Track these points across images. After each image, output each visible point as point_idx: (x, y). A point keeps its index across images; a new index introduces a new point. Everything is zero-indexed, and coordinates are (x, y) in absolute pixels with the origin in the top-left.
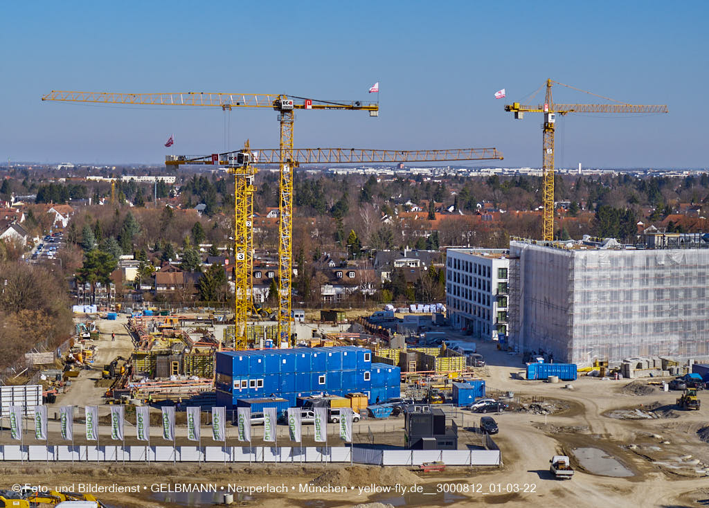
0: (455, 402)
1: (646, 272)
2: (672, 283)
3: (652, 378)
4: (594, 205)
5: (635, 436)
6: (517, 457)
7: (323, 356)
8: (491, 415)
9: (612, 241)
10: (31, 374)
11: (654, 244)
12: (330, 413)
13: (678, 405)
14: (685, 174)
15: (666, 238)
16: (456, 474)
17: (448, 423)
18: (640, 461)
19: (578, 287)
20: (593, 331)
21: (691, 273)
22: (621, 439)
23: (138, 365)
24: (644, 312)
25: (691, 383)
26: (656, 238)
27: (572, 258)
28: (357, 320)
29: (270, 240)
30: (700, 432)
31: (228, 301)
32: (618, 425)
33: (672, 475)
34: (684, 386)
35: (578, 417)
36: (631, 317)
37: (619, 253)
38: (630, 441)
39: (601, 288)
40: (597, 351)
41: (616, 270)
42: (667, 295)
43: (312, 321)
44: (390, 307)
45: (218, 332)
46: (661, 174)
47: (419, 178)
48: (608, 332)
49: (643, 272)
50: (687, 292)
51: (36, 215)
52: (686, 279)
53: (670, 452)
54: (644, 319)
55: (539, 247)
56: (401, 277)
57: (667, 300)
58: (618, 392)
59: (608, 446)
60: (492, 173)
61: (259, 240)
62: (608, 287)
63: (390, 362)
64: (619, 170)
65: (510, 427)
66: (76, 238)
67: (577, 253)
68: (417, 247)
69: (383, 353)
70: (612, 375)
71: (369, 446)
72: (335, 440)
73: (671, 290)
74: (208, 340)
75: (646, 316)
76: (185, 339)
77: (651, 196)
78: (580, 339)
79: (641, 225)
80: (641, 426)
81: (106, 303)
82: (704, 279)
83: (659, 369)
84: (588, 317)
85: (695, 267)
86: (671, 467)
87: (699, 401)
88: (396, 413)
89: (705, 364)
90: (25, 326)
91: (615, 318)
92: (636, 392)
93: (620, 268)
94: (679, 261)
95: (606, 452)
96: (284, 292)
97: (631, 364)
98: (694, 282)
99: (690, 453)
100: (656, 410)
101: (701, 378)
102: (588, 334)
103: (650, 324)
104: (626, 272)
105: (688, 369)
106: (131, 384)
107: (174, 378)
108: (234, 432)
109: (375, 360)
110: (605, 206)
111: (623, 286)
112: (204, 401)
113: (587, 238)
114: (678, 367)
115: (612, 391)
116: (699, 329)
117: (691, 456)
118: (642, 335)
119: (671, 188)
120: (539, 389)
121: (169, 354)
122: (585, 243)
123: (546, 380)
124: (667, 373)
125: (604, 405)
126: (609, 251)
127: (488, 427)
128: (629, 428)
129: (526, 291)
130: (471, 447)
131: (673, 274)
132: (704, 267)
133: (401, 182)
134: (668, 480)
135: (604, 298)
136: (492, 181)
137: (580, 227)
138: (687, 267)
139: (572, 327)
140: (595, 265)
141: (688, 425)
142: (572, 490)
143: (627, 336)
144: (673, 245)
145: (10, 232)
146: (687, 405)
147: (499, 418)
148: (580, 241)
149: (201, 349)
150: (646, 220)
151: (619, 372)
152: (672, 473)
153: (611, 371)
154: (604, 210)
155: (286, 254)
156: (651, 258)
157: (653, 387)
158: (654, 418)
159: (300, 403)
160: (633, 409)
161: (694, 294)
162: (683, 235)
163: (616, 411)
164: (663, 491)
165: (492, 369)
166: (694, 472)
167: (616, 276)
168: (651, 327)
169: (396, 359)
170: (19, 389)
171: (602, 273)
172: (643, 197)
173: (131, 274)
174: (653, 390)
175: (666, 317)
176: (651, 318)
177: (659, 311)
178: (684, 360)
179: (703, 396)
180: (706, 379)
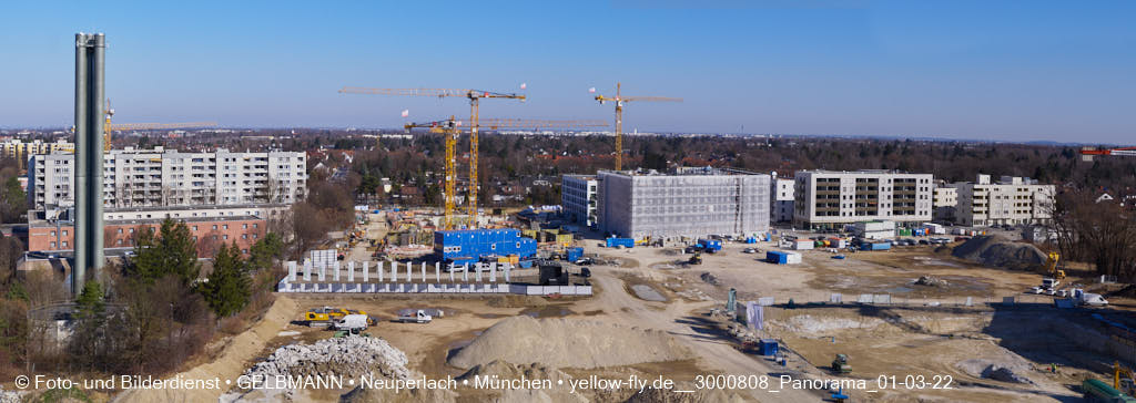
0: (567, 259)
1: (672, 188)
2: (686, 194)
3: (675, 247)
4: (643, 152)
5: (667, 279)
6: (601, 290)
7: (494, 233)
8: (587, 267)
9: (654, 171)
10: (330, 244)
11: (677, 173)
12: (498, 265)
13: (690, 261)
14: (693, 136)
15: (683, 170)
16: (570, 299)
17: (563, 271)
18: (669, 292)
19: (635, 196)
20: (643, 221)
21: (697, 189)
22: (659, 280)
23: (391, 239)
24: (671, 210)
25: (696, 249)
26: (678, 169)
27: (632, 180)
28: (513, 214)
29: (465, 170)
30: (702, 276)
31: (443, 204)
32: (657, 272)
33: (687, 300)
34: (693, 251)
35: (635, 268)
36: (664, 213)
37: (657, 177)
38: (664, 281)
39: (648, 197)
40: (645, 232)
41: (656, 186)
42: (683, 201)
43: (488, 214)
44: (531, 207)
45: (436, 221)
46: (679, 135)
47: (547, 136)
48: (651, 221)
49: (670, 188)
50: (695, 199)
51: (334, 155)
52: (694, 192)
53: (686, 288)
54: (671, 214)
55: (613, 174)
56: (538, 190)
57: (684, 204)
58: (657, 254)
59: (651, 283)
60: (587, 134)
61: (459, 170)
62: (651, 196)
63: (531, 237)
64: (657, 133)
65: (599, 274)
66: (357, 168)
67: (634, 177)
68: (547, 174)
69: (527, 232)
70: (654, 245)
71: (520, 284)
72: (500, 281)
73: (686, 198)
74: (430, 225)
75: (672, 212)
76: (417, 224)
77: (675, 148)
78: (636, 225)
79: (669, 163)
80: (669, 273)
81: (373, 205)
82: (704, 192)
83: (680, 242)
84: (640, 213)
85: (699, 185)
86: (687, 296)
87: (702, 259)
88: (534, 266)
89: (704, 239)
90: (328, 218)
91: (655, 213)
92: (667, 254)
93: (658, 186)
94: (690, 182)
96: (472, 199)
97: (664, 239)
98: (699, 194)
99: (696, 288)
100: (678, 264)
101: (702, 247)
102: (640, 222)
103: (674, 217)
104: (661, 188)
105: (695, 242)
106: (387, 250)
107: (411, 246)
108: (445, 276)
109: (523, 236)
111: (660, 196)
112: (430, 260)
113: (640, 169)
114: (690, 240)
115: (653, 254)
116: (701, 219)
117: (697, 290)
118: (670, 223)
119: (685, 143)
120: (612, 252)
121: (408, 232)
122: (639, 172)
123: (617, 247)
124: (684, 244)
125: (650, 261)
126: (652, 177)
127: (585, 273)
128: (663, 274)
129: (606, 198)
130: (576, 284)
131: (687, 190)
133: (537, 139)
134: (685, 303)
135: (649, 202)
136: (588, 138)
137: (636, 163)
138: (694, 186)
139: (631, 218)
140: (644, 184)
141: (696, 273)
142: (632, 308)
143: (662, 224)
144: (687, 173)
145: (320, 164)
146: (695, 261)
147: (591, 268)
148: (636, 171)
149: (426, 230)
150: (672, 160)
151: (658, 243)
153: (653, 243)
154: (649, 154)
155: (474, 178)
156: (675, 180)
157: (676, 251)
158: (677, 269)
159: (481, 260)
160: (665, 263)
161: (698, 200)
162: (692, 168)
163: (656, 265)
164: (682, 309)
165: (587, 241)
166: (699, 298)
167: (656, 190)
168: (675, 219)
169: (534, 235)
170: (324, 252)
171: (648, 188)
172: (669, 148)
173: (388, 188)
174: (676, 253)
175: (683, 213)
176: (675, 214)
177: (679, 210)
178: (693, 237)
179: (704, 256)
180: (706, 247)
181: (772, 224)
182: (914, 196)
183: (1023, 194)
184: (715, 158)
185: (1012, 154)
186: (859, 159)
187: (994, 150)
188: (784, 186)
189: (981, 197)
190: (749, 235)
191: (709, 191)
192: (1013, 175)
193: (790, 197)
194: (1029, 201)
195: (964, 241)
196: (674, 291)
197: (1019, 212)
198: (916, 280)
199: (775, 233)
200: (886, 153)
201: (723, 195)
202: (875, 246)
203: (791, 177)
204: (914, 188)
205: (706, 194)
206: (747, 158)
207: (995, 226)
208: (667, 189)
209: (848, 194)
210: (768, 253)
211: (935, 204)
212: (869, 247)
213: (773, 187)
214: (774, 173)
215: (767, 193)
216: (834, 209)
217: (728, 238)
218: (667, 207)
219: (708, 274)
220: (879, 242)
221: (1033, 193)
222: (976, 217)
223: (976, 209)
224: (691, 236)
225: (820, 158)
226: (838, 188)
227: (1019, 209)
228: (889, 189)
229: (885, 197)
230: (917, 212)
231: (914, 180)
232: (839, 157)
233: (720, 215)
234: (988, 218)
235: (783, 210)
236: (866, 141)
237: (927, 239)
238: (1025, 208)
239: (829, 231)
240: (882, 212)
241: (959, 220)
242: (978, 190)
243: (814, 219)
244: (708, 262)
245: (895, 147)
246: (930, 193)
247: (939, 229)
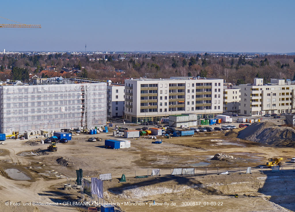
1: (33, 94)
2: (44, 99)
3: (37, 139)
4: (11, 67)
5: (31, 163)
9: (19, 82)
11: (37, 83)
13: (48, 149)
14: (49, 53)
15: (41, 80)
18: (33, 173)
19: (5, 101)
20: (12, 120)
21: (52, 95)
22: (25, 164)
24: (33, 111)
25: (53, 140)
26: (37, 80)
27: (2, 89)
30: (57, 160)
32: (23, 159)
33: (46, 178)
34: (50, 141)
35: (6, 156)
36: (28, 113)
37: (22, 87)
38: (29, 165)
39: (15, 102)
40: (14, 128)
41: (21, 94)
42: (42, 104)
46: (38, 53)
48: (18, 120)
49: (32, 94)
50: (51, 102)
52: (50, 97)
53: (46, 169)
54: (33, 114)
57: (43, 106)
58: (23, 145)
59: (19, 167)
62: (18, 101)
64: (21, 52)
67: (4, 87)
70: (20, 138)
73: (44, 102)
75: (34, 113)
77: (35, 63)
78: (6, 123)
79: (30, 75)
80: (33, 159)
82: (57, 97)
83: (40, 135)
84: (10, 114)
85: (54, 92)
86: (46, 175)
87: (57, 148)
89: (58, 132)
91: (21, 114)
92: (30, 145)
93: (22, 93)
94: (47, 90)
95: (19, 170)
97: (28, 133)
98: (53, 98)
99: (53, 169)
100: (39, 152)
101: (57, 138)
102: (10, 121)
103: (36, 116)
104: (25, 95)
105: (52, 134)
110: (15, 67)
111: (24, 101)
113: (8, 81)
114: (47, 134)
115: (20, 145)
116: (56, 118)
117: (54, 170)
118: (32, 121)
119: (43, 59)
122: (8, 83)
124: (43, 136)
125: (18, 151)
126: (18, 86)
128: (28, 160)
131: (44, 95)
132: (57, 92)
134: (45, 181)
135: (16, 106)
137: (5, 76)
138: (50, 93)
139: (3, 118)
140: (12, 92)
141: (52, 158)
142: (5, 187)
143: (26, 122)
144: (44, 83)
146: (52, 149)
148: (6, 82)
150: (33, 73)
151: (23, 136)
152: (47, 178)
153: (20, 136)
154: (15, 69)
156: (35, 89)
157: (37, 142)
158: (38, 155)
160: (30, 152)
161: (54, 103)
162: (48, 79)
163: (22, 153)
164: (43, 185)
166: (56, 177)
167: (21, 96)
168: (36, 118)
171: (15, 95)
172: (31, 63)
174: (38, 143)
175: (42, 113)
176: (36, 114)
177: (39, 111)
178: (50, 131)
179: (58, 145)
180: (59, 138)
181: (108, 119)
182: (210, 96)
183: (285, 91)
184: (66, 70)
185: (278, 63)
186: (171, 69)
187: (266, 60)
188: (117, 91)
189: (257, 95)
190: (91, 128)
191: (61, 96)
192: (279, 78)
193: (121, 99)
194: (290, 96)
195: (245, 127)
196: (37, 172)
197: (283, 104)
198: (213, 157)
199: (111, 126)
200: (190, 64)
201: (72, 98)
202: (183, 133)
203: (122, 83)
204: (211, 90)
205: (59, 98)
206: (90, 69)
207: (267, 115)
208: (29, 95)
209: (163, 96)
210: (106, 142)
211: (226, 101)
212: (179, 134)
213: (109, 92)
214: (110, 81)
215: (104, 96)
216: (153, 107)
217: (76, 130)
218: (29, 109)
219: (62, 158)
220: (186, 130)
221: (293, 90)
222: (254, 109)
223: (253, 103)
224: (49, 130)
225: (143, 69)
226: (156, 91)
227: (283, 102)
228: (193, 91)
229: (190, 97)
230: (213, 107)
231: (211, 84)
232: (157, 67)
233: (70, 114)
234: (262, 110)
235: (117, 109)
236: (176, 55)
237: (219, 126)
238: (287, 102)
239: (150, 123)
240: (188, 108)
241: (242, 112)
242: (255, 89)
243: (139, 114)
244: (61, 149)
245: (197, 59)
246: (221, 93)
247: (228, 119)
